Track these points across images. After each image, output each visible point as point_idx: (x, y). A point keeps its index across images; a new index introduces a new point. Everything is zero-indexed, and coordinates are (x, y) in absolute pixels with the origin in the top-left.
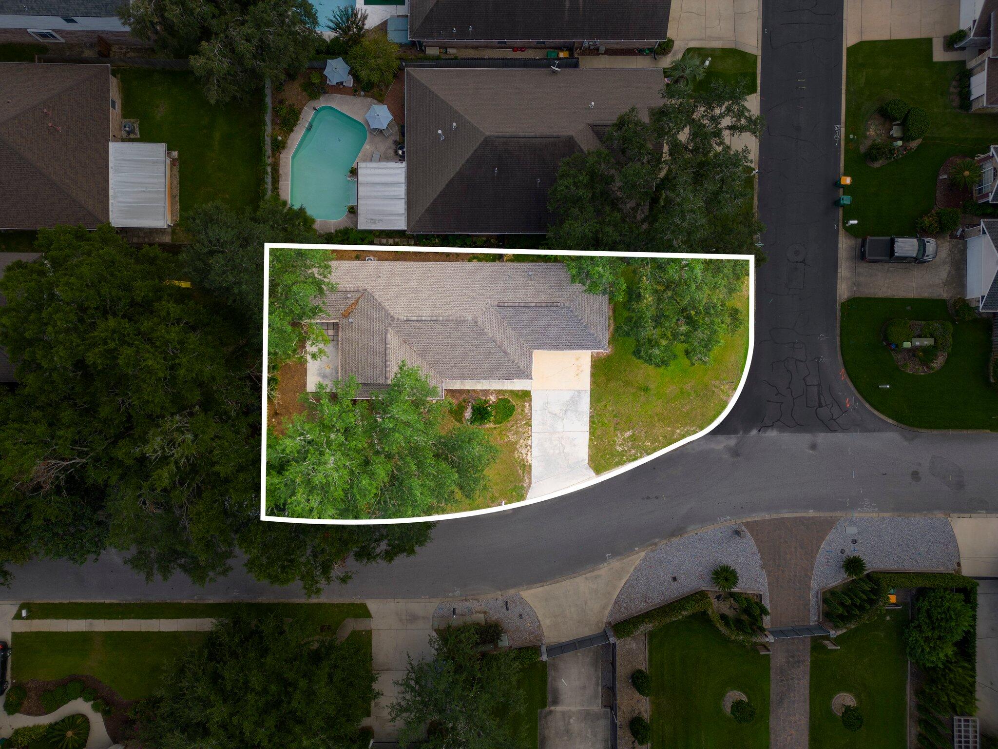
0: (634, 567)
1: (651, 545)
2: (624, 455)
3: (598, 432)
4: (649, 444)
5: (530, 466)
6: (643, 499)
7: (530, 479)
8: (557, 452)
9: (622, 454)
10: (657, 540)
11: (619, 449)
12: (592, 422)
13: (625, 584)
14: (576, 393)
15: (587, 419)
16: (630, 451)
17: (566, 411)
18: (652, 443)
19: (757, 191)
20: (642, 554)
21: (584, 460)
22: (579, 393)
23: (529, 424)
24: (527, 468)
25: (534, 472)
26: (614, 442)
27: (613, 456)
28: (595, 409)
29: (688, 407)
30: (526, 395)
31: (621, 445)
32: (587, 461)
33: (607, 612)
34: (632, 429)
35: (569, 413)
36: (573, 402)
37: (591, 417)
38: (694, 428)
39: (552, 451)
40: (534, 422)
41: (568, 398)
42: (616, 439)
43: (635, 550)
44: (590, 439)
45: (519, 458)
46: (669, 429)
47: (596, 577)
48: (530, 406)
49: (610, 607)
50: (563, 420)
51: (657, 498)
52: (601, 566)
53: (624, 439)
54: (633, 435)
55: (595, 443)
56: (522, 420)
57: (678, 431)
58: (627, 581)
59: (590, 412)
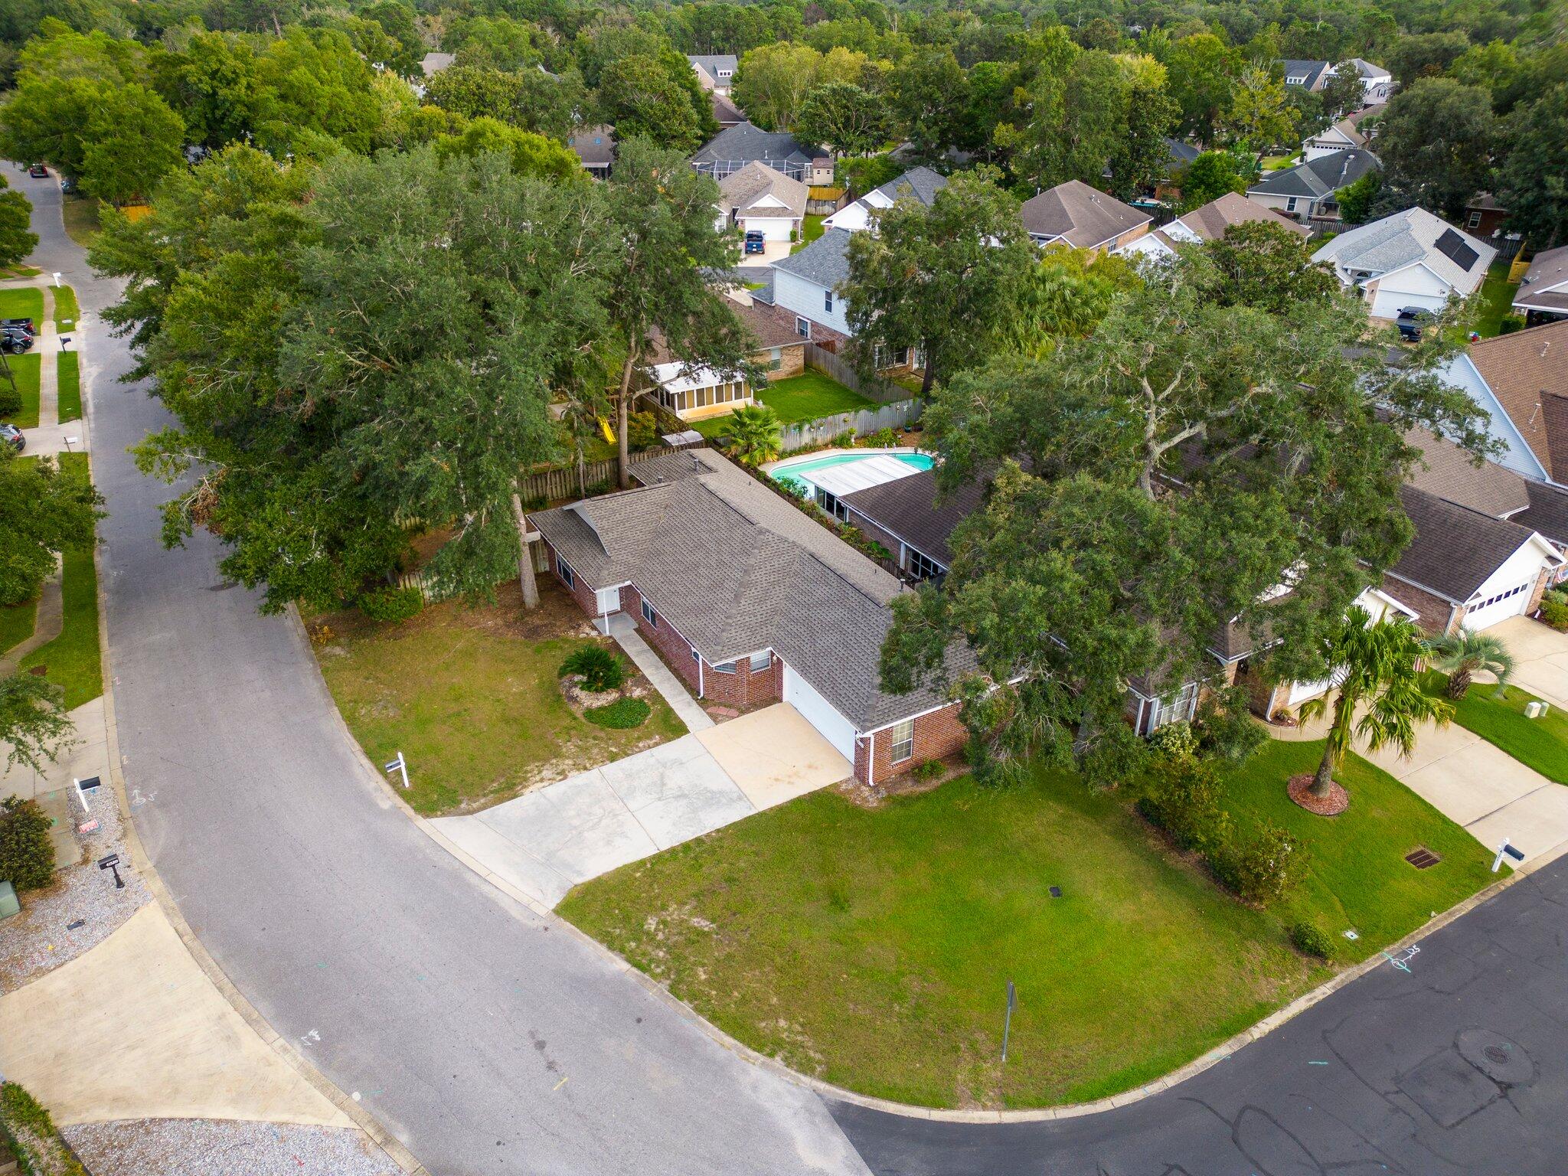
0: (285, 1117)
1: (379, 1130)
2: (638, 940)
3: (669, 868)
4: (703, 977)
5: (515, 796)
6: (532, 1034)
7: (484, 807)
8: (576, 822)
9: (639, 933)
10: (404, 1138)
11: (651, 924)
12: (686, 847)
13: (218, 1122)
14: (735, 795)
15: (688, 835)
16: (658, 947)
17: (683, 796)
18: (709, 982)
19: (1484, 898)
20: (340, 1120)
21: (580, 873)
22: (740, 798)
23: (613, 758)
24: (509, 790)
25: (507, 809)
26: (664, 908)
27: (626, 919)
28: (721, 839)
29: (863, 1013)
30: (675, 728)
31: (664, 923)
32: (579, 880)
33: (102, 1114)
34: (719, 927)
35: (684, 802)
36: (713, 799)
37: (699, 841)
38: (818, 1056)
39: (572, 813)
40: (624, 763)
41: (714, 787)
42: (673, 907)
43: (349, 1094)
44: (642, 863)
45: (526, 772)
46: (774, 1000)
47: (231, 1039)
48: (657, 744)
49: (119, 1116)
50: (659, 799)
51: (551, 1066)
52: (273, 1034)
53: (683, 921)
54: (705, 935)
55: (638, 875)
56: (617, 745)
57: (782, 1023)
58: (227, 1121)
59: (708, 835)
